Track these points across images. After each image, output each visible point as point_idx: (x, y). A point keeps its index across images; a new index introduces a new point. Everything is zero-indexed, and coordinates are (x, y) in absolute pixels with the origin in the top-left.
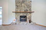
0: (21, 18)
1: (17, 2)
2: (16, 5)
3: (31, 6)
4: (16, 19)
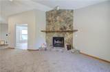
0: (55, 41)
1: (48, 14)
2: (47, 20)
4: (47, 42)
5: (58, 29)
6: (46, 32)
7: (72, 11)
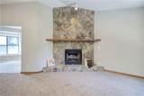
0: (68, 57)
1: (57, 13)
2: (54, 22)
3: (92, 26)
6: (54, 42)
7: (93, 13)
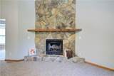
1: (39, 5)
5: (54, 28)
6: (36, 32)
